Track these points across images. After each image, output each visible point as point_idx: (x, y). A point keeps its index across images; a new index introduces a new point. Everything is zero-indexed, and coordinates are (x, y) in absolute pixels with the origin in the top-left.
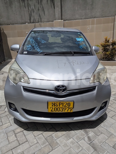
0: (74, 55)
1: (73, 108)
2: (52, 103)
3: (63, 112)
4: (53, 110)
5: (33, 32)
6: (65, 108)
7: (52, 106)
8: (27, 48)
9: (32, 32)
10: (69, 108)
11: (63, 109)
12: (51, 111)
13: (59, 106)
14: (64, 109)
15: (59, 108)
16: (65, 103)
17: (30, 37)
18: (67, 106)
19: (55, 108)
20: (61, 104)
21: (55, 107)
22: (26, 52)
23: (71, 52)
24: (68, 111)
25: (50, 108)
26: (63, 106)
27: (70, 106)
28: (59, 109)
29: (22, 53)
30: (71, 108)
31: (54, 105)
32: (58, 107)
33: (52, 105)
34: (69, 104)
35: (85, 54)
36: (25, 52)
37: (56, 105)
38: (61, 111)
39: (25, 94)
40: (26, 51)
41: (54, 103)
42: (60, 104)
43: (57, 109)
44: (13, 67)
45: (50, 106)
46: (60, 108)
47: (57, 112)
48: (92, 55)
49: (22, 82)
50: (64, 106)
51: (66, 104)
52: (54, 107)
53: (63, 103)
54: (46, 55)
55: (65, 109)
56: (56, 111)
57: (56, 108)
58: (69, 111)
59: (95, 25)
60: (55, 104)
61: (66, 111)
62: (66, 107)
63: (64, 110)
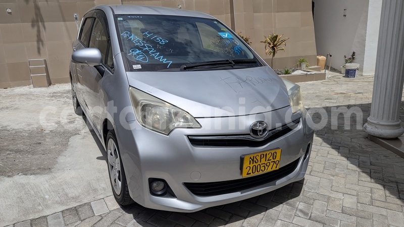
0: (235, 67)
1: (280, 161)
2: (250, 158)
3: (266, 171)
4: (251, 171)
5: (121, 19)
6: (268, 164)
7: (250, 164)
9: (119, 19)
10: (274, 162)
12: (248, 174)
13: (261, 162)
14: (267, 166)
16: (269, 154)
19: (253, 167)
20: (263, 157)
21: (254, 164)
23: (227, 61)
24: (272, 169)
25: (246, 168)
26: (266, 160)
27: (275, 158)
28: (259, 166)
30: (277, 162)
31: (253, 160)
32: (259, 163)
33: (250, 161)
34: (274, 155)
35: (250, 64)
36: (135, 67)
37: (255, 161)
38: (262, 170)
41: (254, 157)
43: (256, 168)
45: (247, 164)
46: (262, 166)
47: (256, 174)
48: (261, 65)
52: (251, 166)
53: (266, 155)
56: (255, 172)
57: (255, 166)
58: (274, 169)
60: (255, 159)
61: (269, 170)
62: (270, 161)
63: (266, 167)
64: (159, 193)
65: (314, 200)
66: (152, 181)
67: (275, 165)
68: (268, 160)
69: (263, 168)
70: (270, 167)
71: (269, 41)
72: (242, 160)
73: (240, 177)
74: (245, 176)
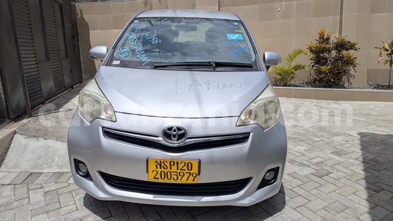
1: (199, 174)
2: (156, 162)
3: (178, 182)
4: (158, 176)
5: (137, 21)
6: (182, 174)
7: (157, 168)
8: (121, 54)
9: (135, 21)
10: (190, 173)
11: (178, 175)
12: (155, 178)
13: (171, 169)
14: (180, 175)
15: (170, 172)
16: (181, 163)
17: (130, 30)
18: (185, 170)
19: (161, 172)
20: (174, 165)
21: (163, 169)
22: (118, 62)
23: (210, 62)
24: (187, 180)
25: (153, 172)
26: (178, 169)
27: (191, 170)
28: (169, 174)
29: (109, 64)
30: (194, 175)
31: (160, 165)
32: (169, 169)
33: (157, 166)
34: (189, 165)
36: (115, 62)
37: (163, 167)
38: (173, 178)
39: (106, 141)
40: (118, 60)
41: (161, 161)
42: (172, 163)
43: (166, 175)
44: (88, 90)
45: (152, 167)
46: (173, 174)
47: (166, 181)
49: (101, 118)
50: (180, 168)
51: (183, 164)
52: (159, 170)
53: (177, 163)
54: (156, 67)
55: (183, 176)
56: (164, 179)
57: (164, 172)
58: (190, 181)
59: (296, 2)
60: (162, 165)
61: (184, 181)
62: (184, 172)
63: (180, 177)
67: (192, 177)
68: (181, 169)
69: (175, 178)
70: (185, 178)
71: (387, 46)
74: (151, 179)
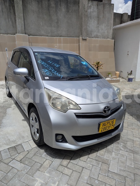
2: (103, 124)
3: (109, 130)
4: (103, 130)
5: (37, 54)
8: (46, 73)
12: (101, 131)
20: (108, 123)
23: (87, 76)
25: (101, 129)
27: (113, 123)
36: (46, 78)
47: (105, 131)
52: (103, 127)
54: (70, 80)
57: (105, 127)
59: (62, 44)
60: (105, 124)
62: (111, 125)
64: (60, 141)
65: (127, 141)
66: (57, 135)
67: (113, 126)
69: (108, 128)
70: (111, 128)
71: (96, 64)
72: (99, 125)
73: (98, 133)
74: (100, 132)
